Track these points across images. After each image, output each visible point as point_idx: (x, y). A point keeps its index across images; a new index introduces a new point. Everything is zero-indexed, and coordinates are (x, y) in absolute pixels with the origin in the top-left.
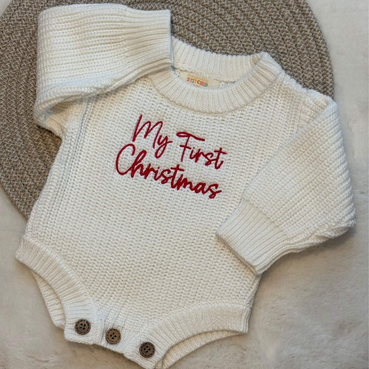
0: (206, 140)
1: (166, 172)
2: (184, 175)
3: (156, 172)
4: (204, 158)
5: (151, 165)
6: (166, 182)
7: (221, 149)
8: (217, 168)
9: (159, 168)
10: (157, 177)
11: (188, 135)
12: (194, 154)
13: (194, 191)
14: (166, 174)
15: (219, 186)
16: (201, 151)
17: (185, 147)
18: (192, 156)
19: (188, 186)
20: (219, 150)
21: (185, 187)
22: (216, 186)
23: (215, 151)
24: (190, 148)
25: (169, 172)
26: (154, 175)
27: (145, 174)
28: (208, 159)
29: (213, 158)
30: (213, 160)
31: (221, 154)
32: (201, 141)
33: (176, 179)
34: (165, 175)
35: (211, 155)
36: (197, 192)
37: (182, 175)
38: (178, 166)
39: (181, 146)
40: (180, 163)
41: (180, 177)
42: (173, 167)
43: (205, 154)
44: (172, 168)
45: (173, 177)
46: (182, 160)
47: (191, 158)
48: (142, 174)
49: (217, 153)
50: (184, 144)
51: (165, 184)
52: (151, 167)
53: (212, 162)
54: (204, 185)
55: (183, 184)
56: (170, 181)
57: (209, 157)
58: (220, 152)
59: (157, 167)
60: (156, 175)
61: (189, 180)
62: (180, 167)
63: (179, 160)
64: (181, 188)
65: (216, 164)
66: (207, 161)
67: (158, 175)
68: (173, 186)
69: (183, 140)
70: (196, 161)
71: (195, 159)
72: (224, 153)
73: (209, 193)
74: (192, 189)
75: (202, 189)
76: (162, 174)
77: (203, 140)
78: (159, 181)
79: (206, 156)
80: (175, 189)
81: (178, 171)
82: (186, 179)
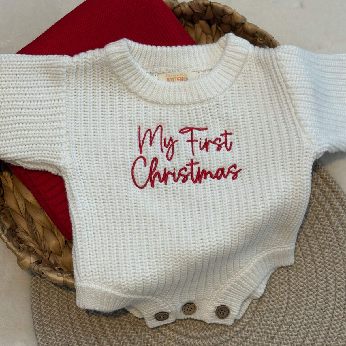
0: (208, 128)
1: (184, 171)
2: (200, 167)
3: (174, 174)
4: (214, 144)
5: (167, 169)
6: (187, 180)
7: (226, 131)
8: (229, 150)
9: (174, 169)
10: (176, 178)
11: (191, 129)
12: (202, 145)
13: (216, 179)
14: (183, 172)
15: (238, 165)
16: (208, 140)
17: (192, 141)
18: (202, 147)
19: (209, 175)
20: (224, 133)
21: (205, 178)
22: (235, 166)
23: (221, 135)
24: (197, 141)
25: (186, 169)
26: (173, 178)
27: (165, 179)
28: (218, 145)
29: (221, 142)
30: (222, 144)
31: (228, 136)
32: (205, 131)
33: (195, 174)
34: (183, 174)
35: (219, 140)
36: (219, 178)
37: (199, 168)
38: (192, 160)
39: (188, 141)
40: (192, 157)
41: (197, 171)
42: (187, 163)
43: (213, 140)
44: (187, 165)
45: (192, 173)
46: (194, 154)
47: (201, 149)
48: (161, 181)
49: (224, 136)
50: (190, 139)
51: (187, 182)
52: (167, 171)
53: (222, 146)
54: (223, 170)
55: (203, 176)
56: (189, 177)
57: (217, 142)
58: (226, 134)
59: (173, 169)
60: (174, 177)
61: (207, 171)
62: (194, 161)
63: (192, 155)
64: (203, 180)
65: (226, 146)
66: (217, 146)
67: (177, 176)
68: (194, 182)
69: (188, 135)
70: (207, 150)
71: (205, 149)
72: (230, 134)
73: (231, 175)
74: (213, 178)
75: (223, 173)
76: (180, 174)
77: (206, 129)
78: (180, 181)
79: (214, 143)
80: (198, 183)
81: (194, 165)
82: (204, 171)
